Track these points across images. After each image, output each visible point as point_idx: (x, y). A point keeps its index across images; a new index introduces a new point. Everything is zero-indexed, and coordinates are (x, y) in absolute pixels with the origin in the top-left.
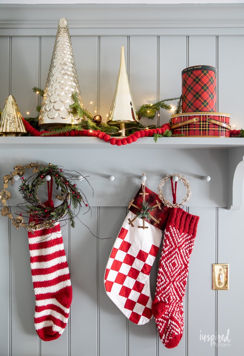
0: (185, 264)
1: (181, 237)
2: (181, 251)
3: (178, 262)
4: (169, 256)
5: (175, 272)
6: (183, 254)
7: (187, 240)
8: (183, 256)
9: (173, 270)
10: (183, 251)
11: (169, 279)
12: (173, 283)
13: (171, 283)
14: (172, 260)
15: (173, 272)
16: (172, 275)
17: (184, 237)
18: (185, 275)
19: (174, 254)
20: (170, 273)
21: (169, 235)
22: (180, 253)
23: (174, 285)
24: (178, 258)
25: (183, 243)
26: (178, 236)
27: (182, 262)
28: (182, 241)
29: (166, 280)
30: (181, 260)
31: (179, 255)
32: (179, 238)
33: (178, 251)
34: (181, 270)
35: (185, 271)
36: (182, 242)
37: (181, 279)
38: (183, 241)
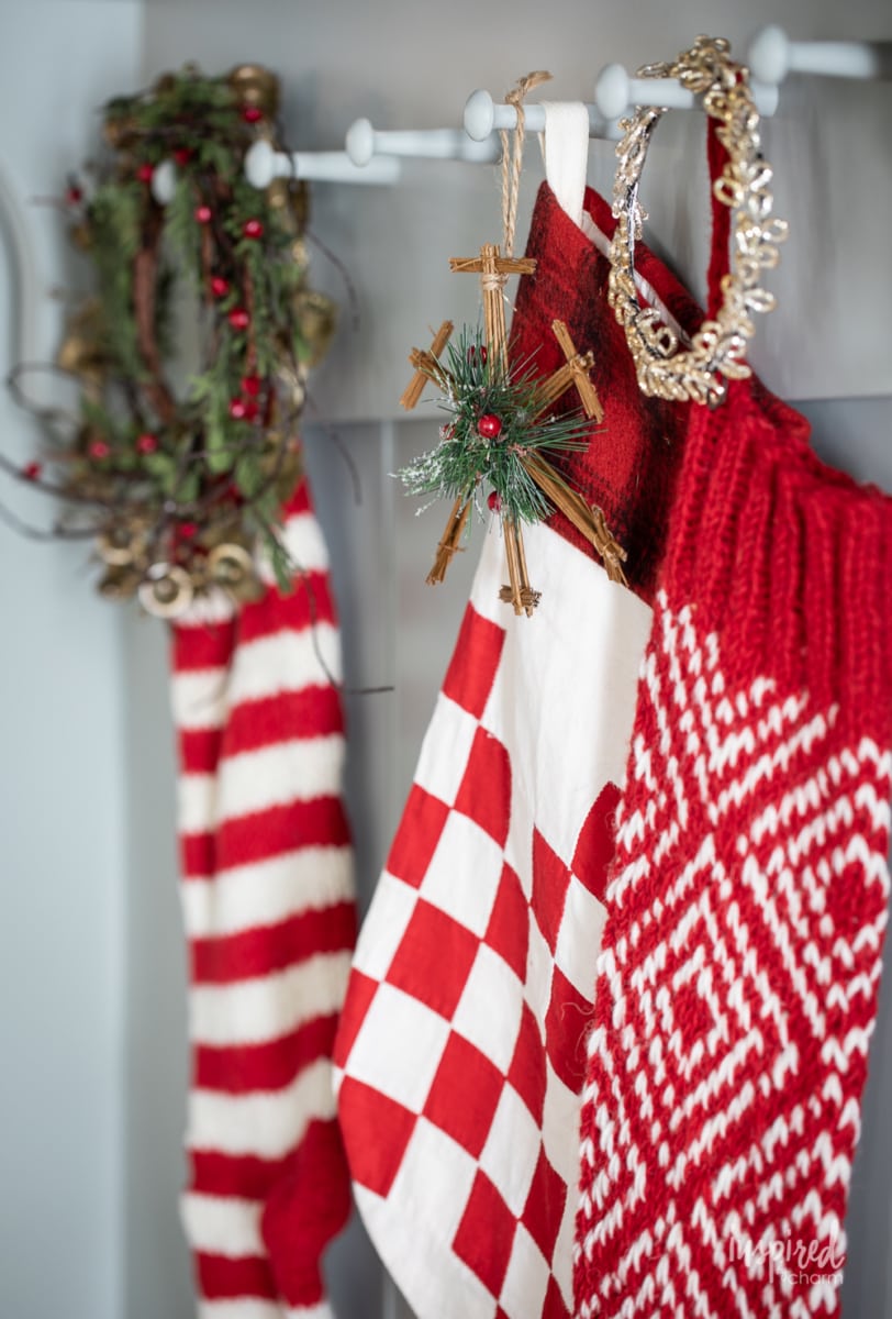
0: (799, 1028)
1: (739, 723)
2: (751, 872)
3: (721, 988)
4: (658, 908)
5: (703, 1093)
6: (770, 913)
7: (805, 765)
8: (781, 936)
9: (685, 1067)
10: (773, 881)
11: (648, 1155)
12: (684, 1215)
13: (672, 1211)
14: (674, 962)
15: (683, 1089)
16: (675, 1122)
17: (775, 718)
18: (803, 1160)
19: (691, 896)
20: (656, 1091)
21: (655, 685)
22: (742, 893)
23: (692, 1236)
24: (720, 950)
25: (770, 791)
26: (714, 700)
27: (771, 1004)
28: (745, 760)
29: (622, 1152)
30: (762, 982)
31: (733, 914)
32: (723, 732)
33: (719, 871)
34: (766, 1091)
35: (798, 1115)
36: (752, 777)
37: (764, 1197)
38: (765, 766)
